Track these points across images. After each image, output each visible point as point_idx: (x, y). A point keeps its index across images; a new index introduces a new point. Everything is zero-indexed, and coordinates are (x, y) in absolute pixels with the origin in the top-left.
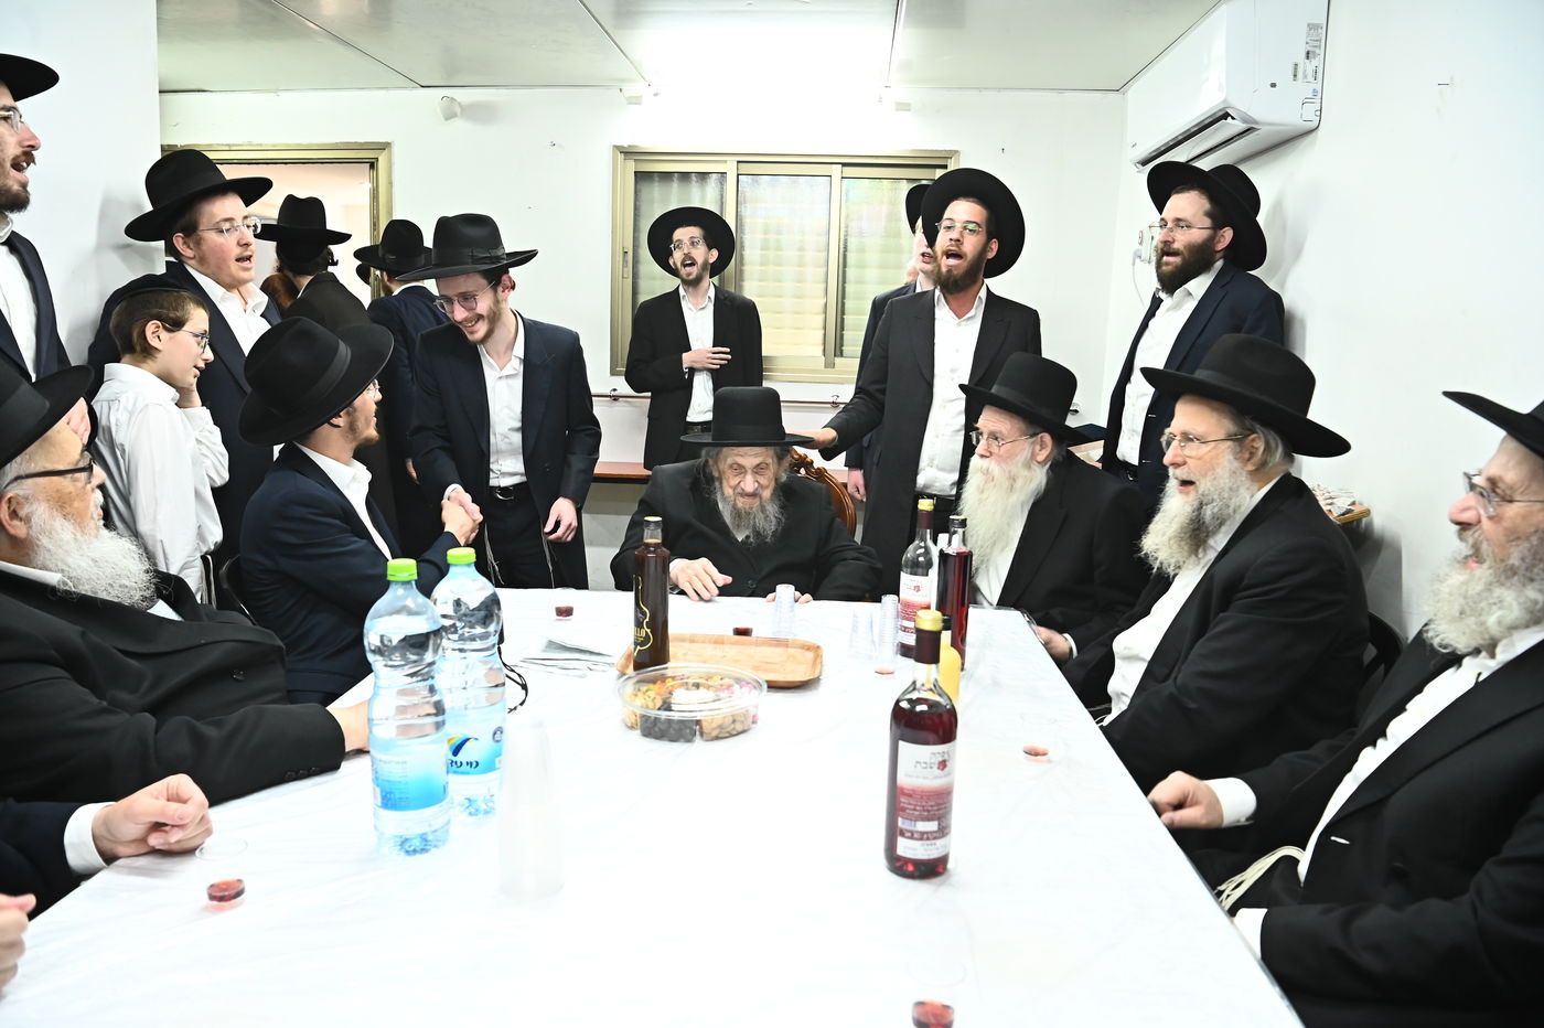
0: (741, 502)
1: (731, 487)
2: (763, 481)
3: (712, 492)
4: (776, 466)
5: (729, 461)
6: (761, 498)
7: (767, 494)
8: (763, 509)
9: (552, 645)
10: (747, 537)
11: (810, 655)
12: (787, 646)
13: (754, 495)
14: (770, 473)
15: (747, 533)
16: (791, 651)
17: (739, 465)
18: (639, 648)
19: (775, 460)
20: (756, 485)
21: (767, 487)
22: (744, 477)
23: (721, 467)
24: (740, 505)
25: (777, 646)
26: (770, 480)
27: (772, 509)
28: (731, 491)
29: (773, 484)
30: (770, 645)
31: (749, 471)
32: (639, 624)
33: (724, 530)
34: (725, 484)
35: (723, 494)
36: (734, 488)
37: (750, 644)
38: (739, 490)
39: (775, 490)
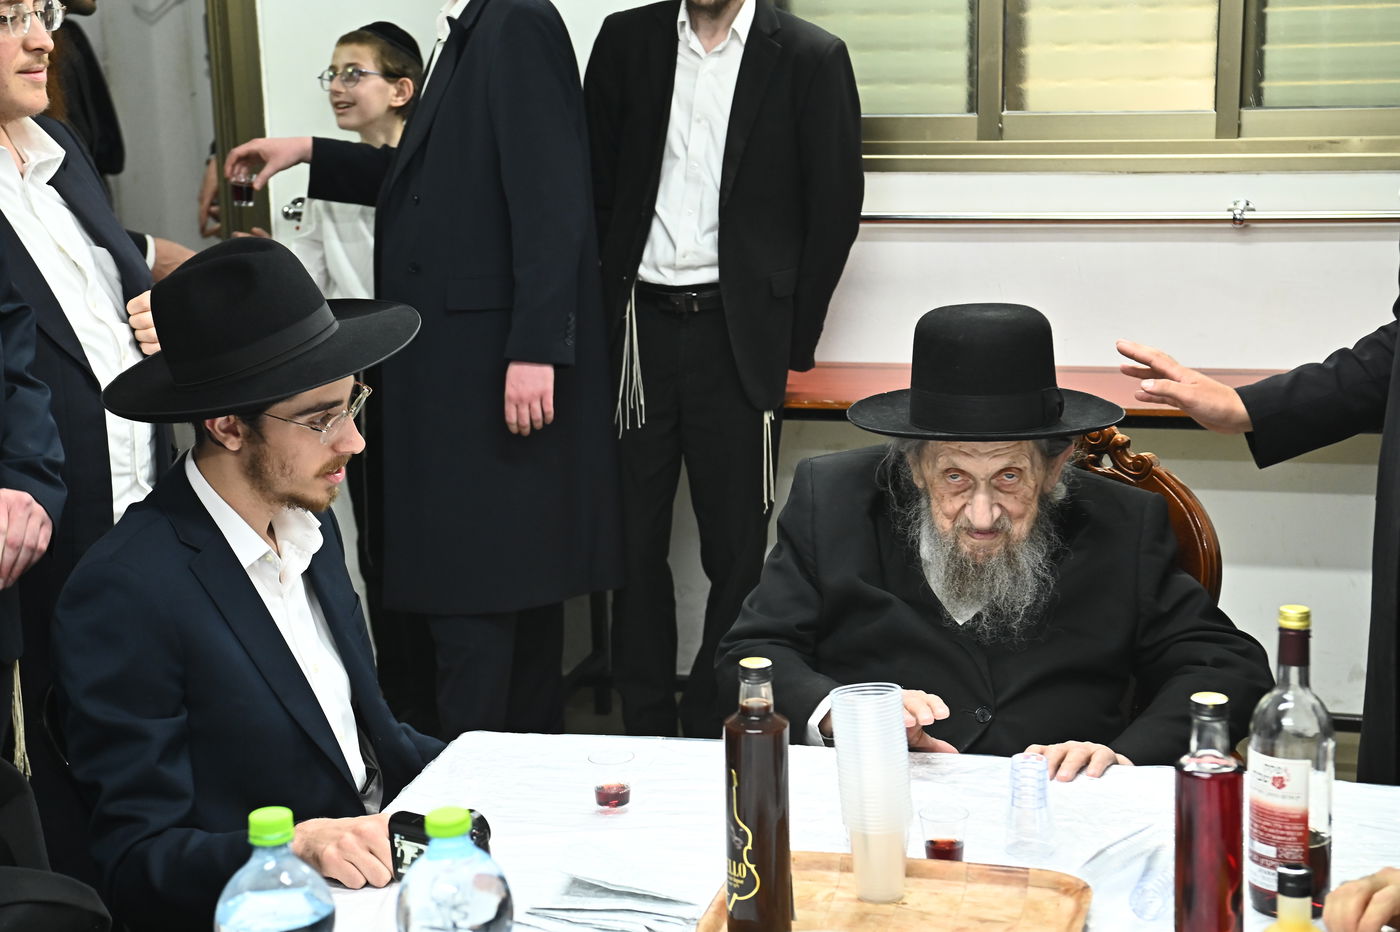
0: (967, 545)
1: (947, 516)
2: (1012, 505)
3: (911, 523)
4: (1040, 473)
5: (942, 463)
6: (1008, 536)
7: (1020, 529)
8: (1010, 557)
9: (580, 885)
10: (978, 617)
11: (1068, 904)
12: (1025, 882)
13: (992, 531)
14: (1028, 486)
15: (978, 608)
16: (1033, 893)
17: (963, 472)
18: (735, 897)
19: (1038, 458)
20: (997, 512)
21: (1021, 516)
22: (971, 497)
23: (928, 473)
24: (966, 548)
25: (1006, 881)
26: (1026, 502)
27: (1030, 559)
28: (947, 524)
29: (1034, 508)
30: (993, 880)
31: (982, 484)
32: (735, 855)
33: (931, 608)
34: (935, 508)
35: (932, 527)
36: (955, 517)
37: (956, 877)
38: (961, 522)
39: (1038, 521)
